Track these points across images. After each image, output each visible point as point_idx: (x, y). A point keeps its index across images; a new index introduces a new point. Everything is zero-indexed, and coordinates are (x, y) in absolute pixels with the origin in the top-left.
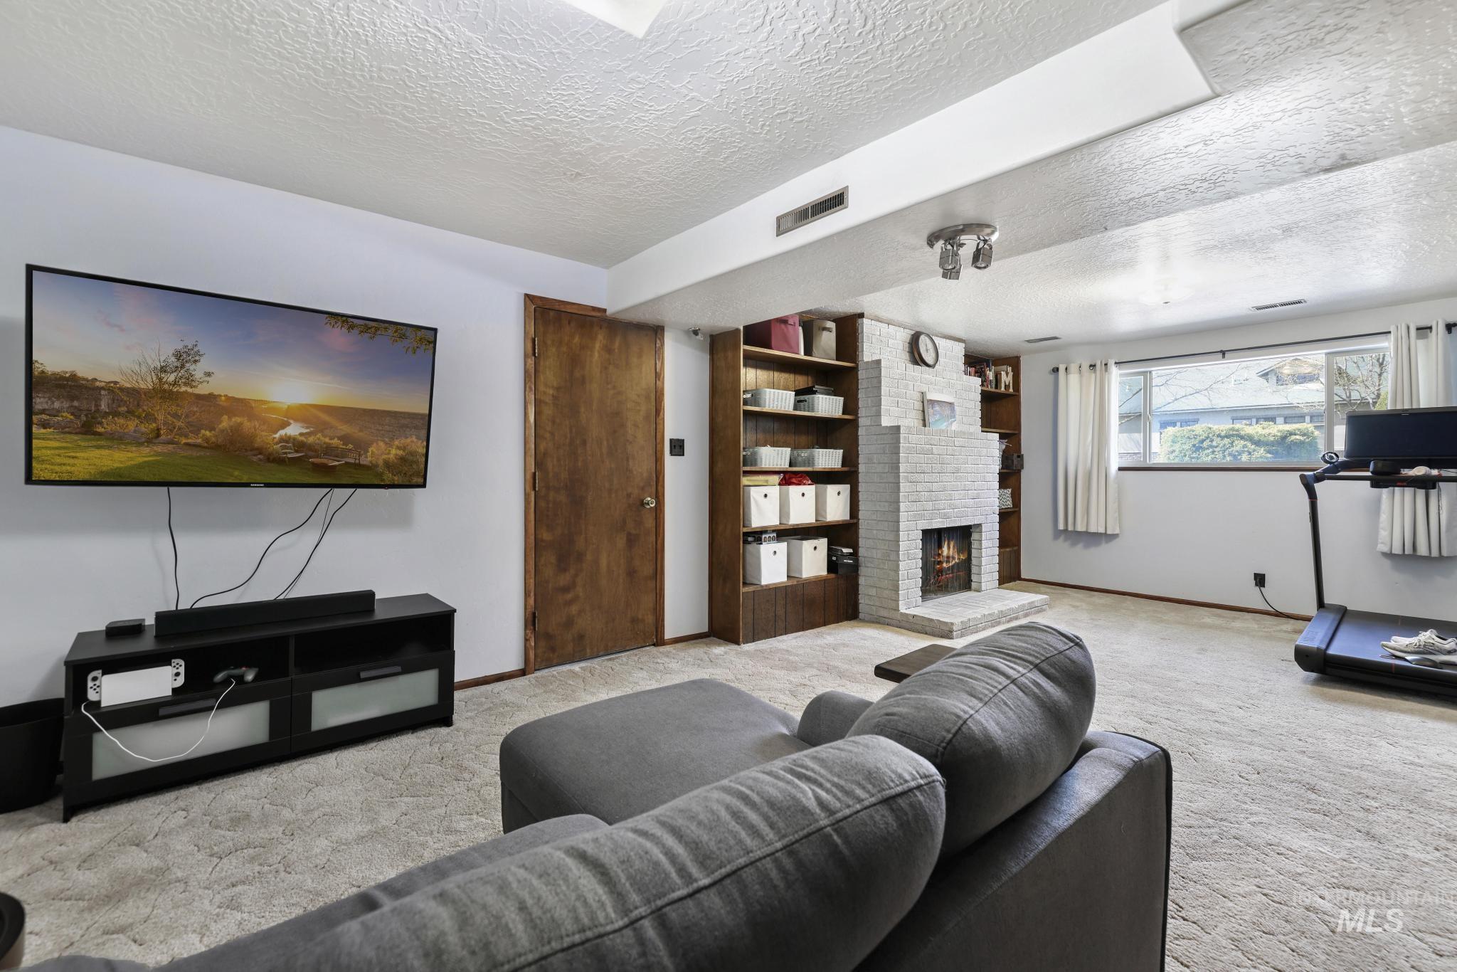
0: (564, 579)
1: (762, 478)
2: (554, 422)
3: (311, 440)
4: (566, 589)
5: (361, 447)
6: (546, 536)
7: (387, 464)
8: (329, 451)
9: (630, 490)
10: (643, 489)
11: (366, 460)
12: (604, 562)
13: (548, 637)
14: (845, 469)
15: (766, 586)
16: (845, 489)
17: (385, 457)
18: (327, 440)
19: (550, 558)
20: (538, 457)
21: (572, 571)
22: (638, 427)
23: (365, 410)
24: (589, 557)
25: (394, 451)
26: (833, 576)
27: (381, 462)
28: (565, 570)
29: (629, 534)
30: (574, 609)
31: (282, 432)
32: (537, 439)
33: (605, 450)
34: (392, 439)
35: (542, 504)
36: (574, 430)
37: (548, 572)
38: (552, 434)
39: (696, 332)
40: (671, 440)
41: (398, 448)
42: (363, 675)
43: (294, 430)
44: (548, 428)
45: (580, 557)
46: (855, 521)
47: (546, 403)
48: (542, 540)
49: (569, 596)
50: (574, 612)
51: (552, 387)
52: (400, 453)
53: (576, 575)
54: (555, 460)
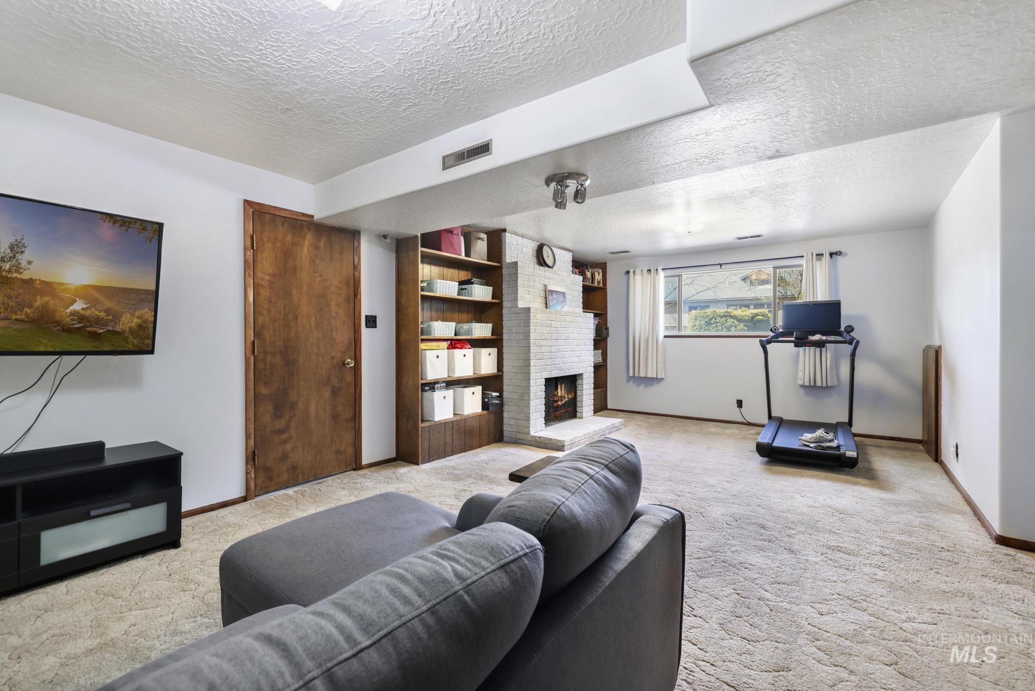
0: (280, 424)
1: (434, 344)
2: (270, 301)
3: (88, 313)
4: (281, 432)
5: (117, 317)
6: (264, 390)
7: (131, 331)
8: (98, 321)
9: (334, 354)
10: (344, 353)
11: (118, 328)
12: (312, 409)
13: (266, 469)
14: (494, 337)
15: (438, 421)
16: (494, 351)
17: (130, 324)
18: (97, 313)
19: (267, 408)
20: (256, 329)
21: (287, 418)
22: (340, 306)
23: (120, 288)
24: (300, 405)
25: (135, 320)
26: (485, 412)
27: (127, 329)
28: (280, 417)
29: (333, 387)
30: (288, 447)
31: (71, 308)
32: (256, 315)
33: (313, 324)
34: (134, 311)
35: (261, 366)
36: (287, 308)
37: (266, 419)
38: (269, 311)
39: (385, 237)
40: (366, 316)
41: (138, 317)
42: (93, 513)
43: (78, 306)
44: (266, 306)
45: (293, 406)
46: (501, 373)
47: (262, 286)
48: (261, 394)
49: (284, 437)
50: (288, 449)
51: (269, 274)
52: (139, 321)
53: (290, 420)
54: (271, 331)
